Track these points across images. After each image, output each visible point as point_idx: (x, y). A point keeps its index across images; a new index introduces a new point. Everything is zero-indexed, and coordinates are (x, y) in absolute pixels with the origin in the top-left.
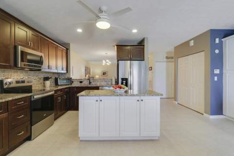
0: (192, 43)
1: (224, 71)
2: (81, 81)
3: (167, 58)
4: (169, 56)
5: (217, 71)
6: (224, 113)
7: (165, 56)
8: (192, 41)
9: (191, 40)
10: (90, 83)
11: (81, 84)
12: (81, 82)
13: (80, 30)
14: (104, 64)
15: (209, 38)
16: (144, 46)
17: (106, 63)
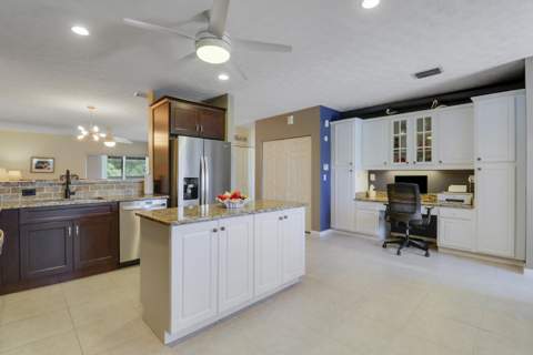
0: (291, 120)
1: (332, 168)
2: (30, 187)
3: (237, 138)
4: (240, 135)
5: (326, 167)
7: (235, 134)
8: (292, 118)
9: (290, 114)
10: (67, 194)
11: (30, 198)
12: (28, 193)
13: (80, 31)
14: (80, 137)
16: (225, 110)
17: (91, 134)
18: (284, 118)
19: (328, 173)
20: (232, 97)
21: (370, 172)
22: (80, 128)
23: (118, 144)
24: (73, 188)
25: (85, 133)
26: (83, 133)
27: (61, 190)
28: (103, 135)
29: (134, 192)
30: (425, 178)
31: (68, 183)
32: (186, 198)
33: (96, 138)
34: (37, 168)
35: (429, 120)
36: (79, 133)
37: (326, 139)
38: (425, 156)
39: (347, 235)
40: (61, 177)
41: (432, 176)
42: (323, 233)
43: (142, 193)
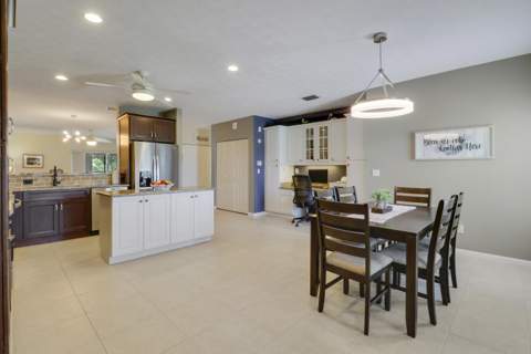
0: (235, 126)
1: (266, 163)
3: (199, 138)
4: (203, 136)
5: (260, 163)
6: (266, 208)
7: (197, 135)
8: (235, 124)
9: (234, 121)
10: (55, 183)
11: (29, 186)
12: (28, 182)
13: (61, 78)
15: (252, 123)
16: (175, 121)
17: (74, 137)
18: (229, 124)
19: (262, 168)
20: (181, 110)
21: (296, 167)
22: (65, 132)
23: (99, 143)
24: (59, 179)
25: (69, 137)
26: (67, 137)
27: (50, 180)
28: (84, 138)
29: (104, 182)
30: (326, 171)
31: (55, 175)
32: (141, 186)
33: (78, 140)
34: (28, 163)
35: (326, 128)
36: (64, 136)
37: (259, 141)
38: (324, 155)
39: (275, 215)
40: (51, 171)
41: (331, 170)
42: (256, 215)
43: (111, 183)
